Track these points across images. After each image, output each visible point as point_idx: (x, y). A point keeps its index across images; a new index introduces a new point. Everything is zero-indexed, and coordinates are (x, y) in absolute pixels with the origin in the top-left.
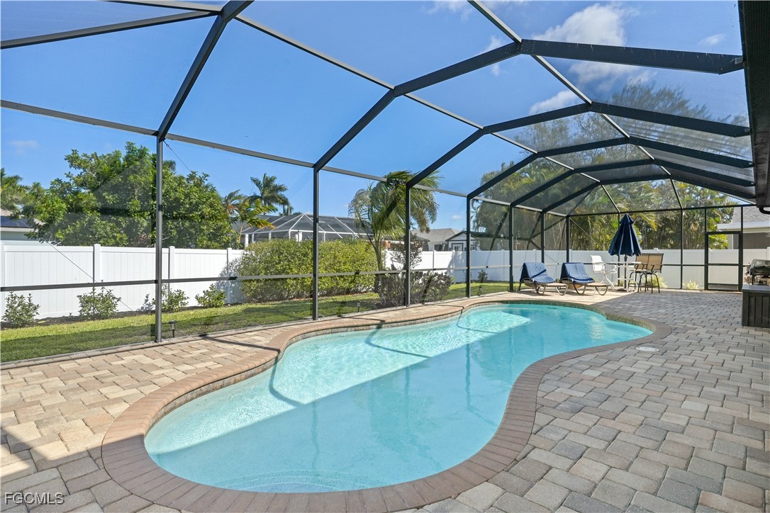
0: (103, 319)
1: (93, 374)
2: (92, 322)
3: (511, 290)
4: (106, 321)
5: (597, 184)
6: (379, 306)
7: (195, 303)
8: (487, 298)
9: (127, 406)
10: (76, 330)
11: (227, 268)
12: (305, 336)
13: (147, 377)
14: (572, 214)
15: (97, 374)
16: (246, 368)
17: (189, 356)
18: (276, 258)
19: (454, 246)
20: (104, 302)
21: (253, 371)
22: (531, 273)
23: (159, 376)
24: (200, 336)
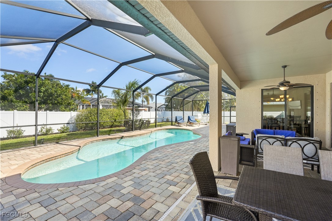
0: (17, 138)
1: (7, 157)
2: (12, 139)
3: (172, 125)
4: (18, 139)
5: (199, 91)
6: (125, 131)
7: (57, 132)
8: (163, 127)
9: (18, 166)
10: (4, 143)
11: (71, 119)
12: (92, 142)
13: (28, 157)
14: (194, 100)
15: (9, 157)
16: (65, 153)
17: (46, 150)
18: (89, 115)
19: (161, 109)
20: (18, 132)
21: (67, 154)
22: (178, 119)
23: (32, 157)
24: (56, 143)
